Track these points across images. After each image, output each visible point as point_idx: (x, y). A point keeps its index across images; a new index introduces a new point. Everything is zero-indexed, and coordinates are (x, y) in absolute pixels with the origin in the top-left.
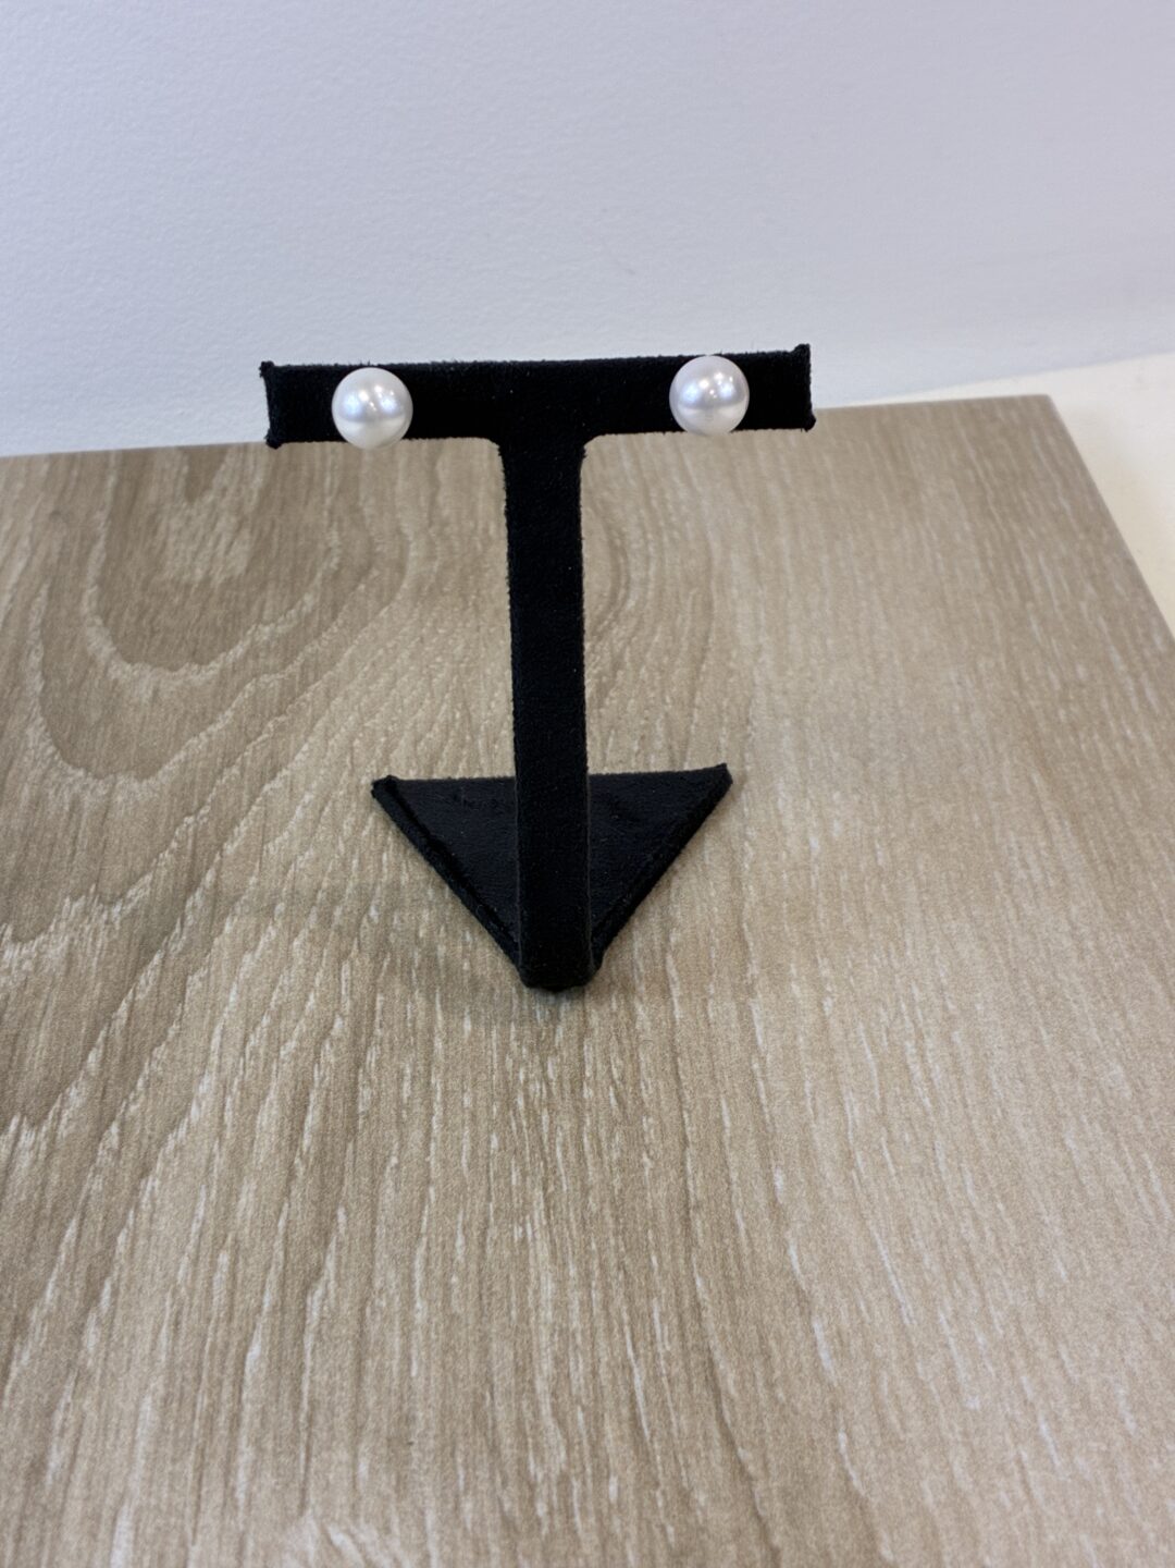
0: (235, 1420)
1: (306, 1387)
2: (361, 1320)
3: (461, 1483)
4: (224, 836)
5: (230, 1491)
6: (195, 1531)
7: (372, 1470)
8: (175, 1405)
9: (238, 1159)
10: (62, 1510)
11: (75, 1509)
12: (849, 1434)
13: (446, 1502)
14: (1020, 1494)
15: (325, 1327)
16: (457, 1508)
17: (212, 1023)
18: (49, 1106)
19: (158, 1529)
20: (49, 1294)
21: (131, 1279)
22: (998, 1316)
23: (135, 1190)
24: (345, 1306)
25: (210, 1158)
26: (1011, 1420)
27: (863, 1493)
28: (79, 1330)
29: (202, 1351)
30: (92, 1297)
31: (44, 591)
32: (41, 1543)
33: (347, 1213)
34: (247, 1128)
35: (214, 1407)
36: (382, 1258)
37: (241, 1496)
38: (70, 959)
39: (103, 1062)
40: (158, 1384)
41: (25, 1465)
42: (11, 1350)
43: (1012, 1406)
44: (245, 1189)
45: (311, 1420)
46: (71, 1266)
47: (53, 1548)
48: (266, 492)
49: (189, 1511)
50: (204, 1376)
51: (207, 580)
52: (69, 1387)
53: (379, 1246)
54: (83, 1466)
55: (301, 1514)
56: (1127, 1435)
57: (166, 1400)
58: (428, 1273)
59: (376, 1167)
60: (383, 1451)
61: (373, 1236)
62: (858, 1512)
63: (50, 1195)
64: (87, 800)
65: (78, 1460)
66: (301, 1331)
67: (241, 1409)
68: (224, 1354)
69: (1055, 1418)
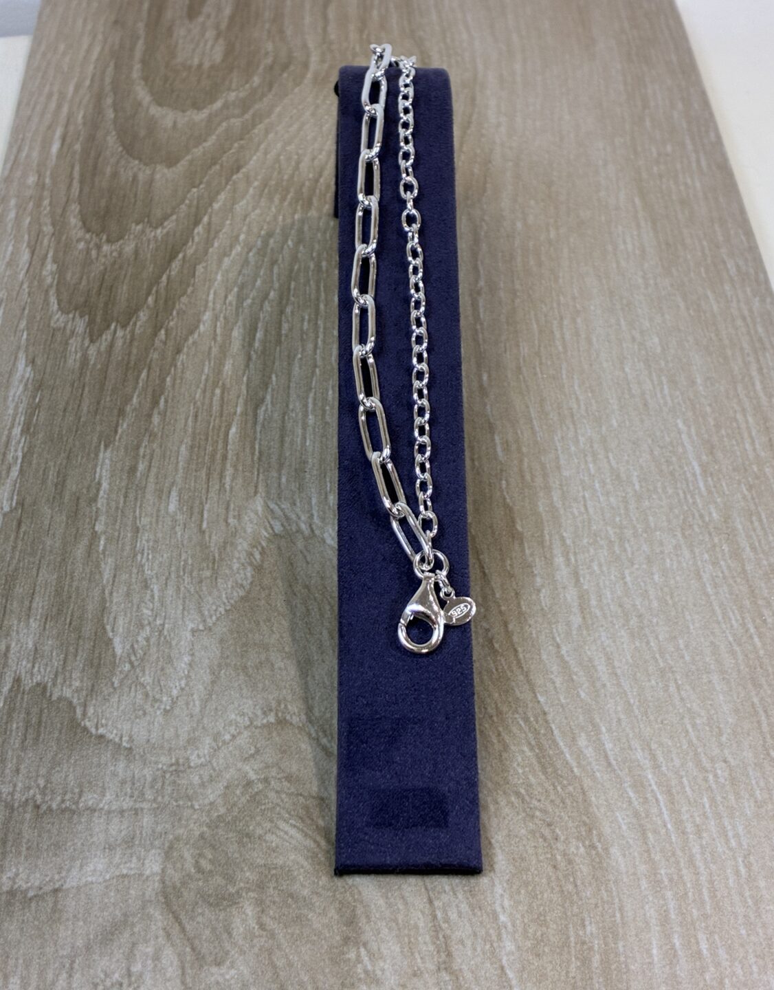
0: (225, 457)
1: (257, 447)
2: (283, 422)
3: (328, 489)
4: (212, 200)
5: (222, 485)
6: (206, 499)
7: (288, 481)
8: (196, 449)
9: (224, 350)
10: (145, 487)
11: (151, 487)
12: (507, 481)
13: (321, 495)
14: (583, 509)
15: (266, 423)
16: (326, 497)
17: (209, 288)
18: (130, 319)
19: (190, 497)
20: (135, 400)
21: (174, 397)
22: (582, 439)
23: (174, 359)
24: (276, 415)
25: (210, 348)
26: (582, 481)
27: (511, 504)
28: (150, 416)
29: (208, 428)
30: (155, 403)
31: (112, 64)
32: (136, 499)
33: (277, 377)
34: (227, 335)
35: (215, 451)
36: (293, 396)
37: (227, 487)
38: (136, 252)
39: (156, 301)
40: (188, 440)
41: (127, 468)
42: (118, 422)
43: (583, 475)
44: (227, 363)
45: (259, 459)
46: (145, 389)
47: (142, 501)
48: (232, 18)
49: (204, 491)
50: (210, 438)
51: (200, 66)
52: (146, 438)
53: (292, 391)
54: (154, 470)
55: (255, 495)
56: (635, 491)
57: (192, 447)
58: (315, 404)
59: (290, 358)
60: (293, 474)
61: (289, 387)
62: (508, 512)
63: (133, 358)
64: (141, 176)
65: (152, 468)
66: (255, 423)
67: (227, 453)
68: (219, 430)
69: (603, 483)
